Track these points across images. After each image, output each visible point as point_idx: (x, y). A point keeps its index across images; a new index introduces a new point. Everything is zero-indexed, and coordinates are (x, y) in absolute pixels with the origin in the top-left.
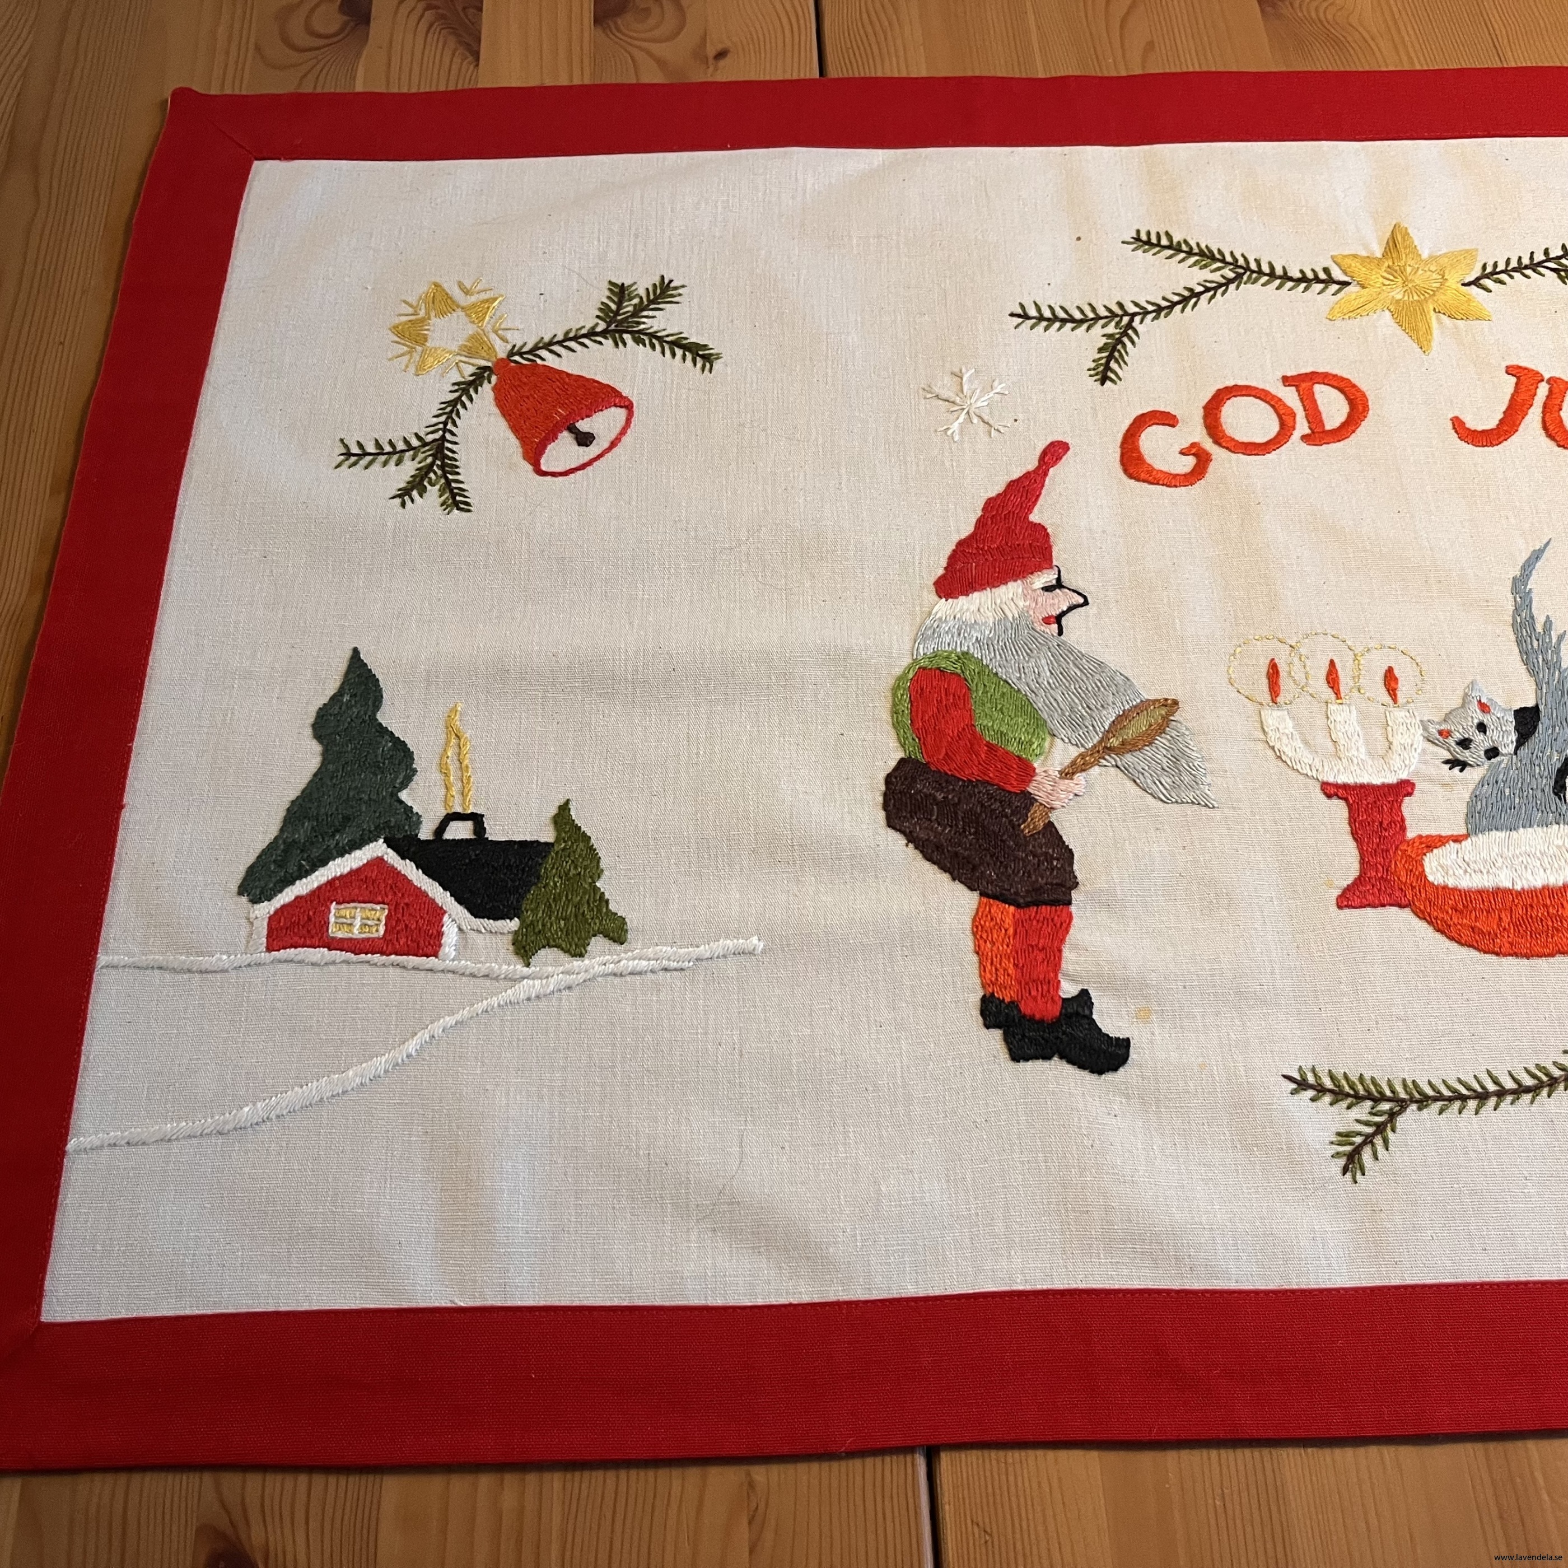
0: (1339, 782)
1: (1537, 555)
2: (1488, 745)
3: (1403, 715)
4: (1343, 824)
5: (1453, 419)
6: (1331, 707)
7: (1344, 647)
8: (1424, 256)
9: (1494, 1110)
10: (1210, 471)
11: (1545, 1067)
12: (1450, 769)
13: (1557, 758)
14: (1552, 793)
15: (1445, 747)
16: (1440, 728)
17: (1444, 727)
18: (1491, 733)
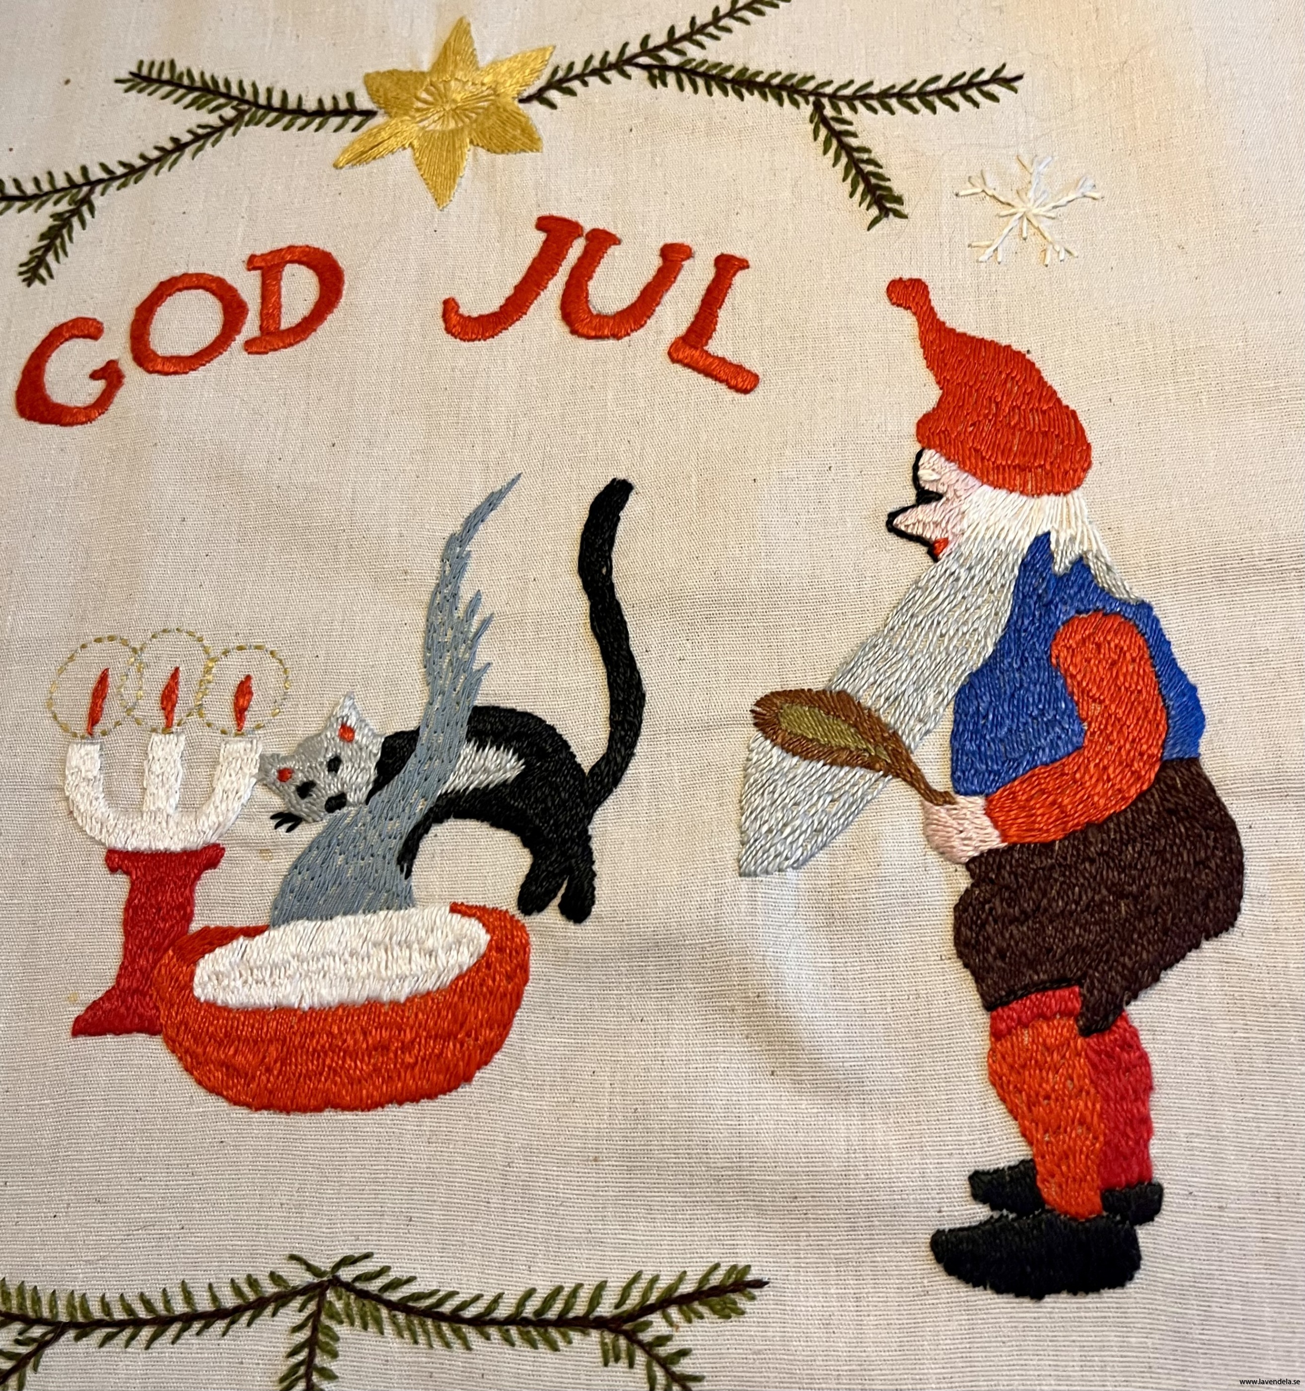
0: (130, 848)
1: (492, 502)
2: (333, 791)
3: (241, 745)
4: (115, 909)
5: (446, 303)
6: (156, 738)
7: (197, 649)
8: (482, 64)
9: (173, 1343)
10: (116, 400)
11: (256, 1280)
12: (277, 826)
13: (421, 807)
14: (394, 861)
15: (280, 793)
16: (283, 766)
17: (290, 764)
18: (345, 771)
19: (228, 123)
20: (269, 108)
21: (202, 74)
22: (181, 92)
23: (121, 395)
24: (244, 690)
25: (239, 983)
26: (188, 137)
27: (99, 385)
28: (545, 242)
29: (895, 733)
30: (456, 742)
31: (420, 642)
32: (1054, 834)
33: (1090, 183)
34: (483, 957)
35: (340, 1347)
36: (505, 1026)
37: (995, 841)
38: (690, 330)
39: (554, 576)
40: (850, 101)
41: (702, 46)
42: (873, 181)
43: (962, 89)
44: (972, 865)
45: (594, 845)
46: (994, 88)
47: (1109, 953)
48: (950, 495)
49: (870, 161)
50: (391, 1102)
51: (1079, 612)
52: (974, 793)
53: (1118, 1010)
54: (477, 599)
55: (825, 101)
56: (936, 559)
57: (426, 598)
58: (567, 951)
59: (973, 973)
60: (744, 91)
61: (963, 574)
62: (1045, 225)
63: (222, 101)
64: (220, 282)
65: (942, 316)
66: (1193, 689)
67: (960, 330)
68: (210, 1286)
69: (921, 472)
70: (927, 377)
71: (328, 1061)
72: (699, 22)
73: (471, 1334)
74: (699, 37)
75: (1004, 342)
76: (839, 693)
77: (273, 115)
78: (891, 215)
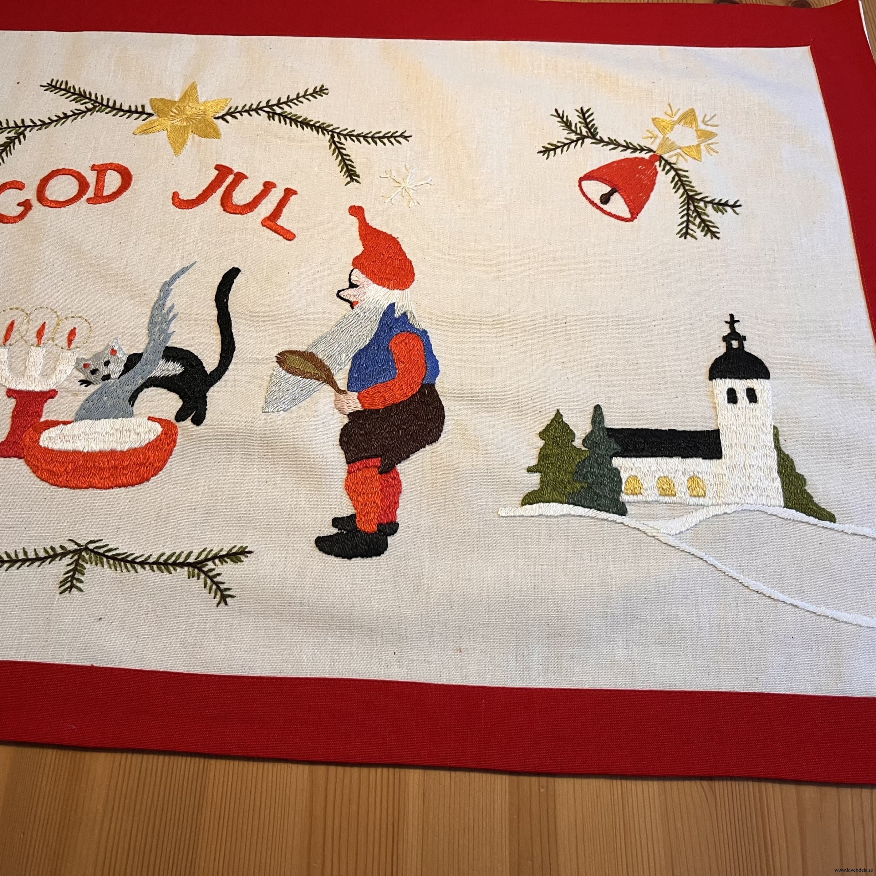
0: (17, 389)
1: (183, 271)
2: (106, 373)
3: (69, 354)
4: (9, 412)
5: (174, 193)
6: (33, 348)
7: (54, 316)
8: (200, 101)
9: (17, 569)
10: (28, 215)
11: (54, 548)
12: (81, 385)
13: (141, 382)
14: (127, 401)
15: (83, 372)
16: (86, 363)
17: (88, 362)
18: (111, 366)
19: (89, 110)
20: (107, 106)
21: (80, 88)
22: (69, 94)
23: (30, 214)
24: (72, 333)
25: (59, 441)
26: (71, 113)
27: (21, 209)
28: (217, 175)
29: (329, 368)
30: (157, 359)
31: (148, 321)
32: (381, 407)
33: (430, 178)
34: (159, 436)
35: (85, 571)
36: (165, 461)
37: (359, 408)
38: (271, 215)
39: (205, 301)
40: (345, 136)
41: (290, 107)
42: (350, 167)
43: (388, 138)
44: (349, 415)
45: (208, 400)
46: (400, 139)
47: (393, 447)
48: (361, 286)
49: (349, 160)
50: (116, 486)
51: (401, 331)
52: (354, 391)
53: (394, 467)
54: (173, 307)
55: (335, 135)
56: (353, 308)
57: (152, 305)
58: (192, 436)
59: (344, 451)
60: (304, 126)
61: (362, 314)
62: (411, 192)
63: (87, 100)
64: (79, 173)
65: (368, 221)
66: (437, 361)
67: (374, 227)
68: (35, 550)
69: (351, 277)
70: (359, 243)
71: (93, 471)
72: (291, 98)
73: (138, 567)
74: (290, 103)
75: (389, 233)
76: (310, 353)
77: (109, 109)
78: (354, 181)
